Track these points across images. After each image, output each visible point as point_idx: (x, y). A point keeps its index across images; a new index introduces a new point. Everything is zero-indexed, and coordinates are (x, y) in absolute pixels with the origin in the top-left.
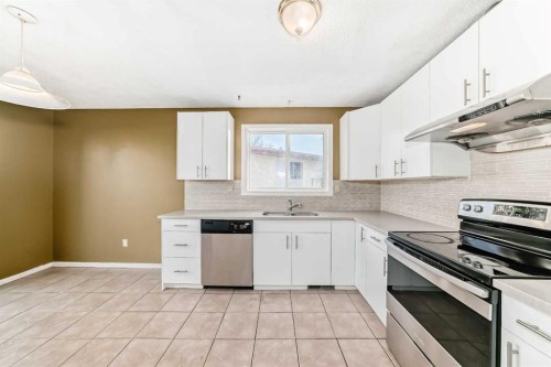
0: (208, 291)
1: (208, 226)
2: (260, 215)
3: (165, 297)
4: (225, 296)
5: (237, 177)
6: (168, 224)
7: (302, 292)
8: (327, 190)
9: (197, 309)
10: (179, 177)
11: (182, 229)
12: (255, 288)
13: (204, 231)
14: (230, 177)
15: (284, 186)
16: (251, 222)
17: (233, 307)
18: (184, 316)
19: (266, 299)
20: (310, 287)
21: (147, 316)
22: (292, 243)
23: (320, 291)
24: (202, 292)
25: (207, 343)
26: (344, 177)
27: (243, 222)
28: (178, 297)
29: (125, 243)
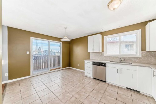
0: (94, 79)
1: (94, 63)
2: (109, 62)
3: (85, 78)
4: (98, 82)
5: (103, 51)
6: (86, 62)
7: (124, 89)
8: (138, 55)
9: (91, 82)
10: (89, 51)
11: (88, 63)
12: (107, 82)
13: (93, 64)
14: (100, 51)
15: (119, 53)
16: (105, 63)
17: (99, 85)
18: (88, 83)
19: (109, 86)
20: (127, 88)
21: (81, 80)
22: (119, 71)
23: (131, 91)
24: (93, 79)
25: (92, 89)
26: (147, 50)
27: (103, 63)
28: (87, 78)
29: (79, 65)
